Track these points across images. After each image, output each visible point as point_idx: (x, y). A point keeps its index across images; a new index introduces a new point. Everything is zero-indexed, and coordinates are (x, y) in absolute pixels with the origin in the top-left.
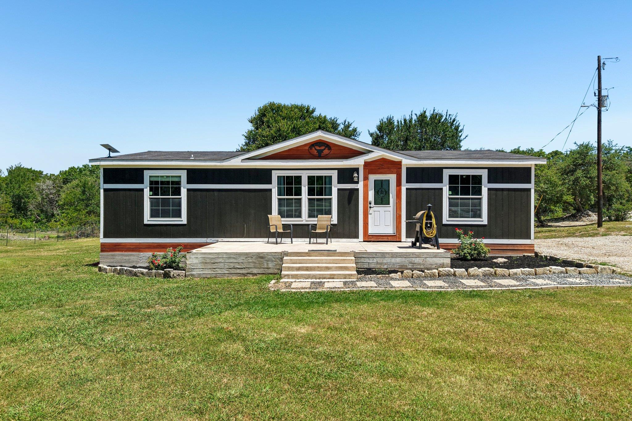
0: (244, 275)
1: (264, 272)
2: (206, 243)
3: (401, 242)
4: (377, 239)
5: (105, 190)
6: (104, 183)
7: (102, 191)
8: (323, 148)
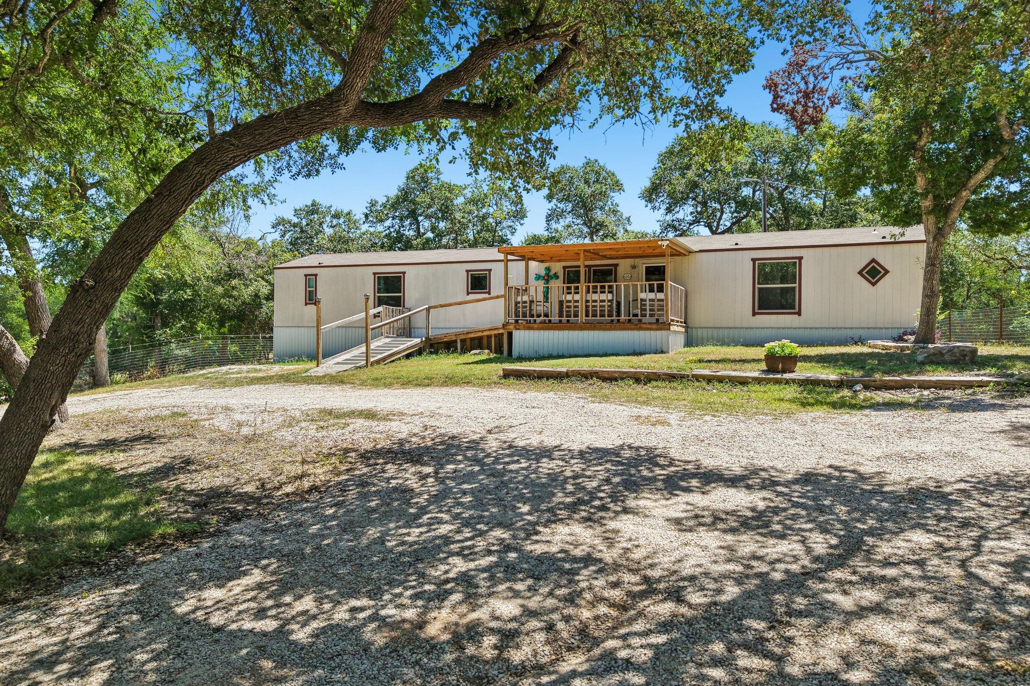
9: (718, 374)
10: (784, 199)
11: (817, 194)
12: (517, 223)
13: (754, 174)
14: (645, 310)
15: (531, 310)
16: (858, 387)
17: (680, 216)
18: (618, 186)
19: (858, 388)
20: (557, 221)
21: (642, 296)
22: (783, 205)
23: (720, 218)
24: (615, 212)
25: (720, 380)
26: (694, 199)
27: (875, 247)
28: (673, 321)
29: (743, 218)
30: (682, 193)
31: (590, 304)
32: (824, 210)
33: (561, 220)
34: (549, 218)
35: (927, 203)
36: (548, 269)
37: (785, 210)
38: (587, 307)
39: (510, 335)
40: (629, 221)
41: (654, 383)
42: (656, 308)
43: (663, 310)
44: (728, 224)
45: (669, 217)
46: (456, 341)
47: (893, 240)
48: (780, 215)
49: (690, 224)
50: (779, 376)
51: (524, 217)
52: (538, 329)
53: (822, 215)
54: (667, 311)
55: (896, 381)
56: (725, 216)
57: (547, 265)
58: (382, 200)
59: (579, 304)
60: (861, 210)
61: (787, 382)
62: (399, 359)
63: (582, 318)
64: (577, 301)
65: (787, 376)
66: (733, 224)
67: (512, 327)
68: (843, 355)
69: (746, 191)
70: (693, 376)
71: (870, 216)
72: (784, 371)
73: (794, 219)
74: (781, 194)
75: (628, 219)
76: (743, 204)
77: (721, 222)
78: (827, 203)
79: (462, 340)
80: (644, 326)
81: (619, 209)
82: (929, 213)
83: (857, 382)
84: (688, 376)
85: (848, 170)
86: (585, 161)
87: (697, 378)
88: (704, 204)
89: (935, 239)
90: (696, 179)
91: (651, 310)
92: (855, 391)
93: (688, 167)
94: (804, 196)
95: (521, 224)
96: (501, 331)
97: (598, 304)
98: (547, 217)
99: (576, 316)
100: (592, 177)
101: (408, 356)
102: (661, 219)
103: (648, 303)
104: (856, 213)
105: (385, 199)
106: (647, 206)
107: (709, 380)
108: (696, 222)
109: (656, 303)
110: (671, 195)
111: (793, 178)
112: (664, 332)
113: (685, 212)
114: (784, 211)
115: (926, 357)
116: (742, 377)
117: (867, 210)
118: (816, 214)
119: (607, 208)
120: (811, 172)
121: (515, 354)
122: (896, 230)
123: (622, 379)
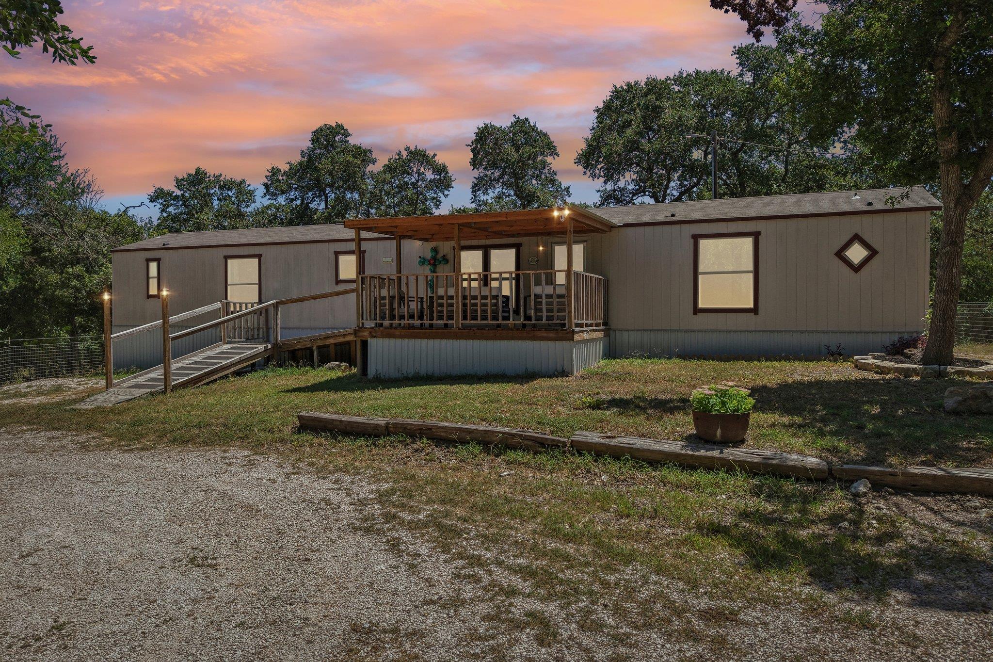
9: (615, 442)
10: (738, 161)
11: (777, 156)
12: (440, 194)
13: (702, 131)
14: (541, 310)
15: (392, 309)
16: (862, 487)
17: (621, 184)
18: (550, 148)
19: (862, 489)
20: (486, 192)
21: (538, 290)
22: (738, 169)
23: (667, 187)
24: (552, 181)
25: (617, 454)
26: (638, 165)
27: (858, 218)
28: (577, 325)
29: (693, 187)
30: (620, 155)
31: (468, 301)
32: (786, 174)
33: (490, 191)
34: (475, 188)
35: (949, 145)
36: (435, 250)
37: (741, 175)
38: (465, 305)
39: (365, 344)
40: (568, 192)
41: (512, 455)
42: (555, 308)
43: (564, 310)
44: (676, 193)
45: (609, 187)
46: (311, 350)
47: (888, 206)
48: (734, 181)
49: (634, 195)
50: (716, 453)
51: (449, 186)
52: (402, 337)
53: (783, 180)
54: (570, 312)
55: (935, 477)
56: (672, 184)
57: (433, 244)
58: (285, 167)
59: (454, 301)
60: (830, 174)
61: (729, 467)
62: (227, 376)
63: (457, 321)
64: (452, 297)
65: (732, 453)
66: (682, 194)
67: (366, 334)
68: (818, 384)
69: (697, 154)
70: (573, 444)
71: (842, 180)
72: (725, 443)
73: (751, 186)
74: (735, 155)
75: (567, 189)
76: (693, 169)
77: (668, 191)
78: (790, 167)
79: (319, 347)
80: (539, 334)
81: (556, 177)
82: (950, 161)
83: (858, 476)
84: (564, 444)
85: (826, 96)
86: (513, 120)
87: (579, 448)
88: (650, 170)
89: (958, 202)
90: (636, 137)
91: (548, 310)
92: (856, 495)
93: (628, 124)
94: (762, 159)
95: (446, 196)
96: (350, 338)
97: (478, 301)
98: (473, 187)
99: (450, 317)
100: (521, 139)
101: (239, 374)
102: (602, 189)
103: (544, 300)
104: (823, 178)
105: (288, 166)
106: (585, 173)
107: (599, 452)
108: (640, 191)
109: (555, 300)
110: (608, 157)
111: (751, 135)
112: (566, 344)
113: (627, 180)
114: (739, 176)
115: (960, 403)
116: (653, 451)
117: (837, 174)
118: (776, 180)
119: (543, 177)
120: (770, 127)
121: (371, 372)
122: (895, 191)
123: (464, 442)
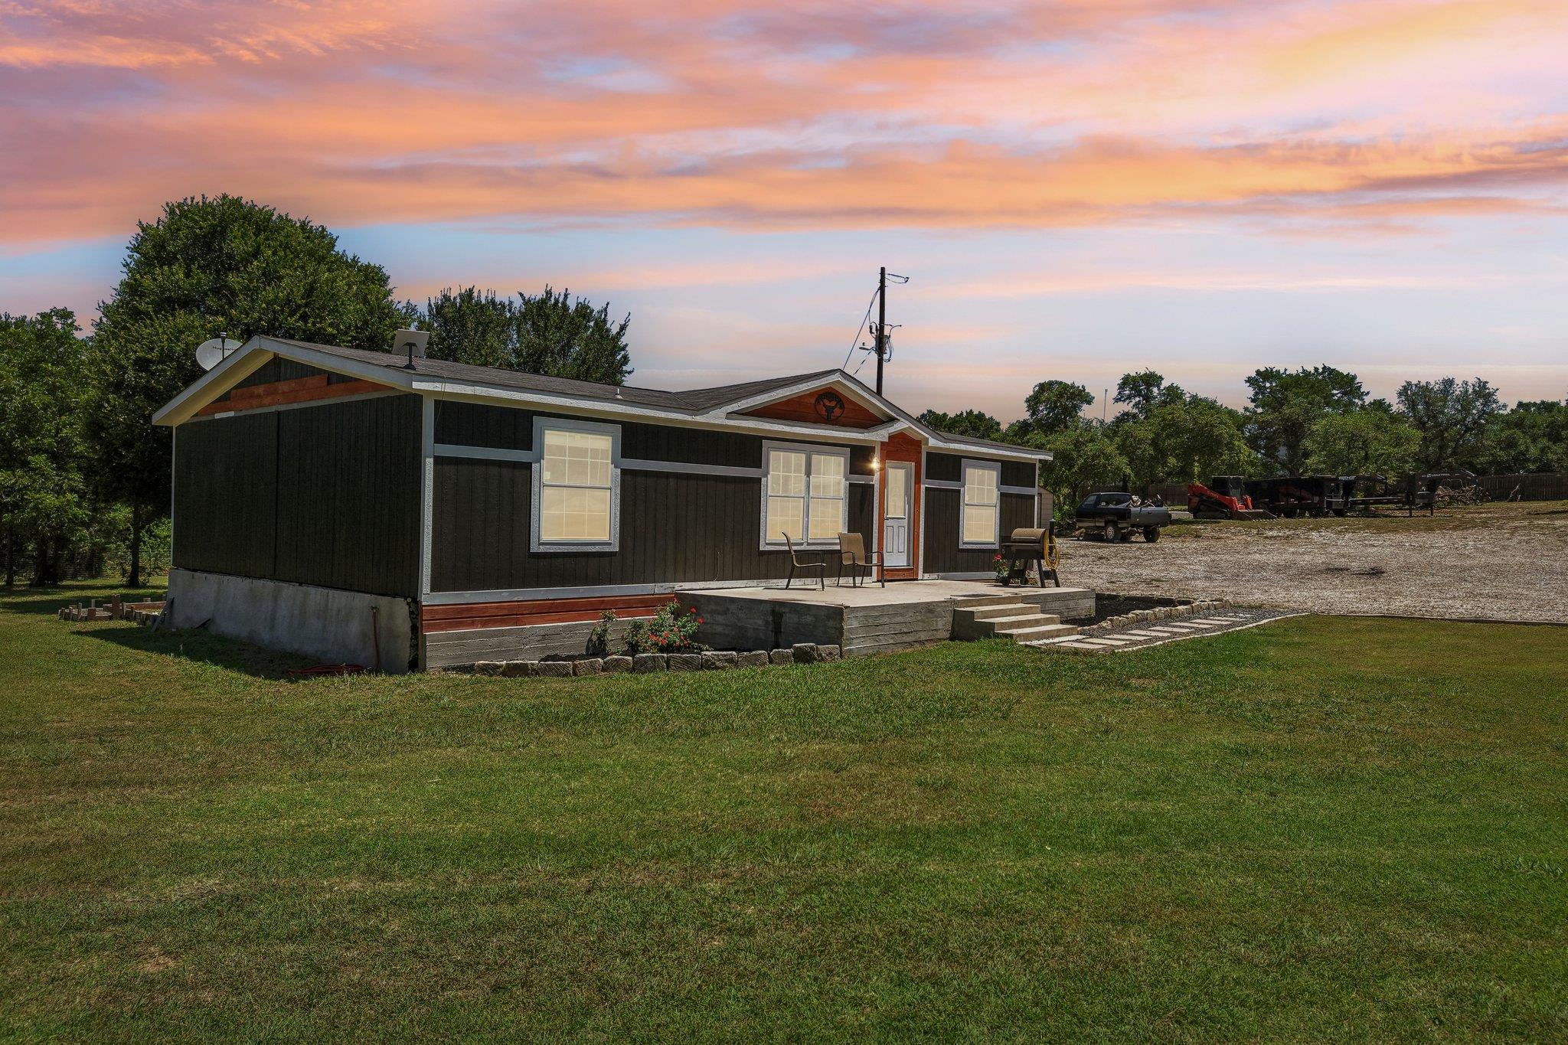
0: (910, 644)
1: (932, 638)
2: (653, 595)
3: (917, 580)
4: (892, 576)
5: (439, 461)
6: (435, 443)
7: (429, 464)
8: (833, 404)
